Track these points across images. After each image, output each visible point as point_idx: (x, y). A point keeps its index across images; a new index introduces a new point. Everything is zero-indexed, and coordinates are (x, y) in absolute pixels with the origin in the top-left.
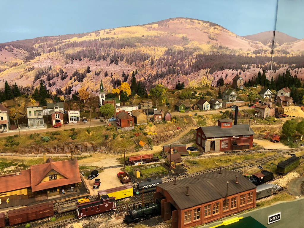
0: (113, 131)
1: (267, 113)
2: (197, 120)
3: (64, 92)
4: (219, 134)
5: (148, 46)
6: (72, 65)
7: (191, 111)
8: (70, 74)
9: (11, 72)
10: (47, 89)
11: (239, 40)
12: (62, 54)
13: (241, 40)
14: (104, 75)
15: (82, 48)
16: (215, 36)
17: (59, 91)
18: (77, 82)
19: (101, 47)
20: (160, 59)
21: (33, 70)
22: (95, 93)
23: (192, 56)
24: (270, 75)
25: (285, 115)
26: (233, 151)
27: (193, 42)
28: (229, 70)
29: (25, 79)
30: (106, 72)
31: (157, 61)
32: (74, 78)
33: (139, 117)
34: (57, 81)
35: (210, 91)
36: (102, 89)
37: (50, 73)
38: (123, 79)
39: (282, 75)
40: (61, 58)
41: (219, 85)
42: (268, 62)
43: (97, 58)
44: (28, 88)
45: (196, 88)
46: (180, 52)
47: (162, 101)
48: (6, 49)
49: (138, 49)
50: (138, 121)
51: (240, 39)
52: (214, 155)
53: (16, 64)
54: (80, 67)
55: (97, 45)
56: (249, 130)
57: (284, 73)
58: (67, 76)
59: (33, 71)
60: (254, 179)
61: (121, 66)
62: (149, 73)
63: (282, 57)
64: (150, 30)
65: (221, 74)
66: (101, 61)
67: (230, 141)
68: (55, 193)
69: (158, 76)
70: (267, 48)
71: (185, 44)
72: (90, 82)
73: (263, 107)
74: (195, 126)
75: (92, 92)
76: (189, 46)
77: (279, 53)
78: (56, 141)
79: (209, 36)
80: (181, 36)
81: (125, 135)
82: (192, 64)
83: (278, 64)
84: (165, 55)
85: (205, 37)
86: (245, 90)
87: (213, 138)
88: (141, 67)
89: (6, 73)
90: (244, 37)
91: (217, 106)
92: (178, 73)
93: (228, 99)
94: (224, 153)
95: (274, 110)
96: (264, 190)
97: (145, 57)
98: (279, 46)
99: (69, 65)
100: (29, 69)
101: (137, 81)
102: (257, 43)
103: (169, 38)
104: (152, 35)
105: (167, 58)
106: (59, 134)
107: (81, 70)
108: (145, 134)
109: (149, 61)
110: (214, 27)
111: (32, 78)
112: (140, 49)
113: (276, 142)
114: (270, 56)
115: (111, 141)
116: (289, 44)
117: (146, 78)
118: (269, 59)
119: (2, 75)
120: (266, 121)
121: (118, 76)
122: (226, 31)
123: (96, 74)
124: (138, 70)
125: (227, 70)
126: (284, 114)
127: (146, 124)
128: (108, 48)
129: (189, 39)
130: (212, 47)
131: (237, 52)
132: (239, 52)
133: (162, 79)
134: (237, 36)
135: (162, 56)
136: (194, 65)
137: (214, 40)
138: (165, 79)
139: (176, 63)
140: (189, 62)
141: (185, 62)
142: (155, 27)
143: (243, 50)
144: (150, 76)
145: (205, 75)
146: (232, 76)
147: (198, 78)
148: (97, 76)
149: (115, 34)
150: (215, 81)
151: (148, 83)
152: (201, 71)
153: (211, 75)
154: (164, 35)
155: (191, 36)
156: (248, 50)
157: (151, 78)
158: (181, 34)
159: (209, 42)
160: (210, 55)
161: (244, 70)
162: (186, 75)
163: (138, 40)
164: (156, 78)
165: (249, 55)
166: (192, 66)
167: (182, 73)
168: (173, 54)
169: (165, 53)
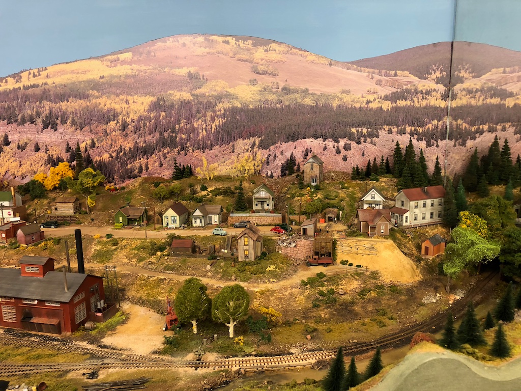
5: (113, 96)
13: (345, 70)
14: (33, 148)
16: (270, 67)
19: (26, 101)
20: (140, 118)
23: (214, 112)
27: (214, 83)
28: (311, 140)
30: (37, 143)
31: (134, 122)
38: (69, 156)
41: (287, 173)
42: (436, 121)
43: (19, 120)
46: (185, 104)
49: (94, 101)
51: (340, 69)
55: (18, 98)
61: (64, 134)
62: (119, 146)
64: (115, 66)
65: (290, 149)
66: (27, 125)
69: (139, 151)
70: (431, 84)
71: (196, 88)
72: (11, 161)
75: (15, 177)
76: (205, 90)
77: (473, 97)
79: (253, 67)
80: (183, 71)
82: (214, 127)
84: (150, 110)
85: (245, 70)
88: (102, 134)
90: (353, 63)
91: (198, 221)
92: (182, 145)
97: (108, 116)
98: (474, 77)
102: (396, 75)
103: (158, 78)
104: (121, 74)
105: (155, 117)
109: (118, 122)
110: (266, 48)
112: (98, 102)
117: (114, 155)
118: (438, 114)
121: (58, 151)
122: (300, 52)
123: (19, 147)
124: (95, 140)
125: (307, 140)
128: (38, 103)
129: (203, 76)
130: (263, 91)
131: (334, 98)
132: (340, 98)
133: (147, 156)
134: (331, 62)
135: (145, 113)
136: (220, 130)
137: (267, 75)
138: (154, 156)
139: (177, 127)
140: (207, 124)
141: (198, 124)
142: (126, 59)
143: (352, 93)
144: (121, 152)
145: (249, 151)
146: (322, 153)
147: (233, 157)
148: (22, 151)
149: (48, 77)
150: (277, 165)
151: (117, 165)
152: (237, 142)
153: (264, 150)
154: (146, 72)
155: (208, 71)
156: (369, 92)
157: (123, 154)
158: (184, 68)
159: (256, 80)
160: (259, 109)
161: (359, 139)
162: (202, 150)
163: (92, 86)
164: (134, 155)
165: (371, 105)
166: (214, 132)
167: (192, 147)
168: (168, 108)
169: (150, 106)
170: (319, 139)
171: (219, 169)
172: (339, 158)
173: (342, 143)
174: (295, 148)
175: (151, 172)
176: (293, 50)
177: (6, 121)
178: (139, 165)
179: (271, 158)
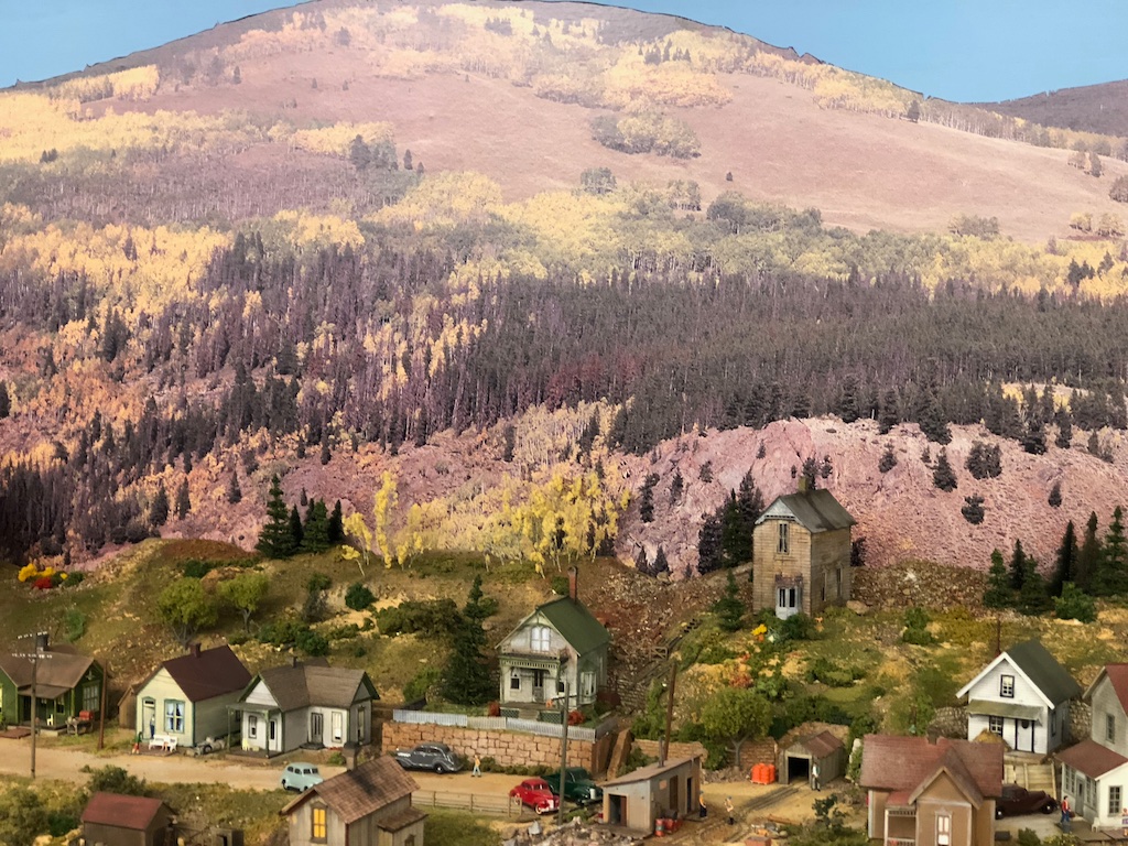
5: (81, 225)
13: (976, 137)
16: (668, 123)
20: (172, 314)
23: (442, 293)
27: (445, 182)
28: (830, 422)
31: (148, 326)
46: (334, 263)
49: (17, 243)
51: (954, 131)
62: (91, 417)
64: (98, 115)
65: (740, 459)
69: (161, 439)
71: (378, 202)
76: (411, 210)
79: (599, 123)
80: (337, 138)
82: (438, 355)
84: (209, 283)
85: (564, 135)
88: (34, 369)
97: (61, 302)
103: (244, 162)
104: (114, 145)
105: (226, 308)
109: (93, 325)
110: (649, 48)
112: (29, 246)
117: (72, 447)
122: (790, 65)
125: (812, 423)
129: (408, 155)
130: (637, 218)
131: (927, 252)
132: (953, 254)
133: (187, 459)
134: (915, 104)
135: (190, 295)
136: (463, 366)
137: (653, 152)
138: (213, 462)
139: (301, 349)
140: (414, 342)
141: (378, 339)
142: (137, 90)
143: (1004, 233)
144: (97, 436)
145: (573, 458)
146: (876, 483)
147: (505, 477)
150: (685, 521)
151: (80, 487)
152: (526, 417)
153: (631, 456)
154: (203, 140)
155: (426, 136)
156: (1082, 231)
157: (105, 448)
158: (338, 126)
159: (607, 173)
160: (619, 287)
161: (1035, 429)
162: (388, 446)
163: (13, 187)
164: (143, 451)
165: (1089, 287)
166: (438, 372)
167: (353, 429)
168: (275, 277)
169: (209, 268)
170: (860, 422)
171: (449, 524)
172: (949, 507)
173: (962, 442)
174: (762, 454)
175: (198, 522)
176: (759, 55)
178: (155, 490)
179: (662, 490)
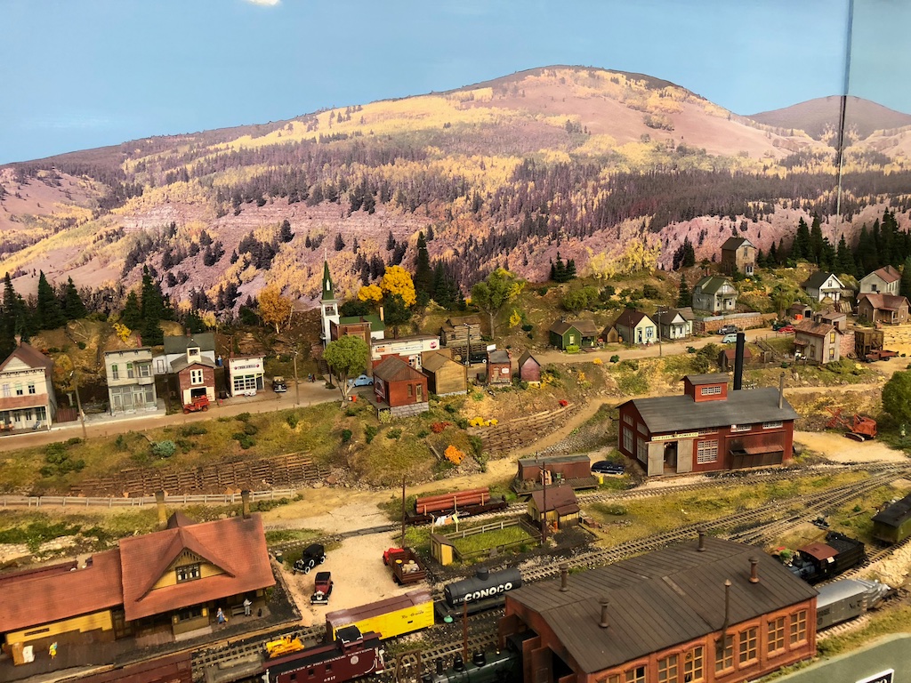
0: (365, 417)
1: (833, 349)
2: (618, 375)
3: (215, 301)
4: (691, 420)
5: (462, 156)
6: (238, 220)
7: (599, 348)
8: (230, 247)
9: (56, 247)
10: (164, 294)
11: (737, 125)
12: (206, 188)
13: (744, 126)
14: (333, 244)
15: (266, 168)
16: (666, 118)
17: (199, 299)
18: (252, 268)
19: (324, 163)
20: (500, 192)
21: (122, 239)
22: (308, 300)
23: (597, 180)
24: (834, 231)
25: (888, 351)
26: (734, 470)
27: (598, 138)
28: (708, 217)
29: (98, 266)
30: (340, 236)
31: (491, 197)
32: (244, 258)
33: (443, 373)
34: (195, 267)
35: (654, 282)
36: (328, 289)
37: (172, 245)
38: (392, 257)
39: (870, 227)
40: (204, 199)
41: (681, 265)
42: (827, 192)
43: (311, 196)
44: (106, 292)
45: (611, 276)
46: (561, 169)
47: (512, 320)
48: (39, 178)
49: (434, 164)
50: (441, 386)
51: (739, 124)
52: (675, 485)
53: (70, 223)
54: (260, 223)
55: (310, 158)
56: (781, 407)
57: (877, 223)
58: (223, 252)
59: (122, 242)
60: (805, 564)
61: (385, 219)
62: (468, 237)
63: (871, 175)
64: (468, 108)
65: (684, 231)
66: (324, 204)
67: (722, 440)
68: (197, 621)
69: (497, 244)
70: (824, 147)
71: (575, 146)
72: (293, 268)
73: (820, 330)
74: (613, 394)
75: (300, 297)
76: (588, 149)
77: (859, 163)
78: (194, 455)
79: (646, 118)
80: (560, 121)
81: (403, 428)
82: (596, 203)
83: (857, 196)
84: (514, 179)
85: (635, 122)
86: (759, 279)
87: (672, 433)
88: (444, 218)
89: (41, 250)
90: (752, 117)
91: (678, 330)
92: (554, 232)
93: (710, 306)
94: (707, 480)
95: (854, 337)
96: (840, 602)
97: (455, 189)
98: (860, 139)
99: (230, 220)
100: (108, 235)
101: (432, 261)
102: (792, 135)
103: (527, 129)
104: (475, 121)
105: (521, 188)
106: (204, 432)
107: (265, 233)
108: (463, 424)
109: (468, 198)
110: (660, 92)
111: (119, 263)
112: (439, 165)
113: (863, 439)
114: (834, 173)
115: (359, 448)
116: (891, 135)
117: (461, 250)
118: (829, 182)
119: (30, 257)
120: (829, 373)
121: (375, 249)
122: (699, 100)
123: (308, 244)
124: (434, 228)
125: (704, 218)
126: (885, 348)
127: (465, 393)
128: (344, 166)
129: (586, 128)
130: (657, 151)
131: (732, 162)
132: (738, 163)
133: (507, 251)
134: (730, 115)
135: (507, 184)
136: (604, 207)
137: (661, 129)
138: (517, 250)
139: (549, 204)
140: (588, 198)
141: (576, 198)
142: (484, 98)
143: (749, 156)
144: (471, 245)
145: (638, 236)
146: (718, 236)
147: (618, 245)
148: (313, 250)
149: (362, 121)
150: (669, 254)
151: (465, 266)
152: (624, 223)
153: (655, 234)
154: (511, 120)
155: (592, 121)
156: (767, 155)
157: (474, 248)
158: (561, 116)
159: (648, 136)
160: (652, 176)
161: (755, 215)
162: (580, 238)
163: (432, 139)
164: (489, 249)
165: (768, 172)
166: (596, 209)
167: (567, 233)
168: (539, 176)
169: (514, 173)
170: (715, 217)
173: (739, 221)
174: (690, 229)
177: (287, 198)
179: (663, 244)
